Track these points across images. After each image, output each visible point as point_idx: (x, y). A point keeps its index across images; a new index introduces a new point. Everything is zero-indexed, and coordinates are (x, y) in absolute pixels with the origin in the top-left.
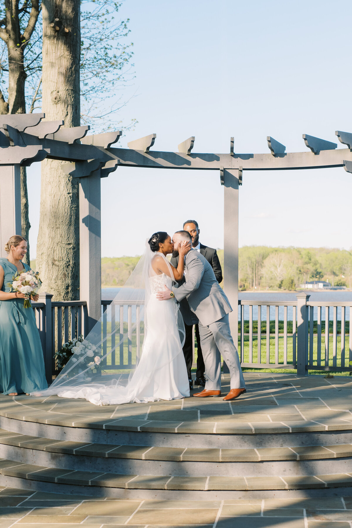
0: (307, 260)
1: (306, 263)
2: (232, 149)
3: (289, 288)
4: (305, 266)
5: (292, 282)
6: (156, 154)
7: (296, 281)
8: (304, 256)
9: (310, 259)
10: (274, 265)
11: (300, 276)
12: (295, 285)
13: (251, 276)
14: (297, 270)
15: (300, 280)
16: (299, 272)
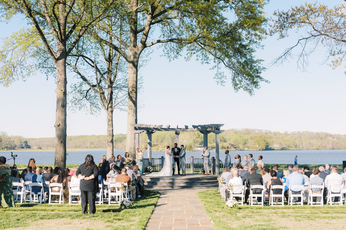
0: (197, 136)
1: (197, 138)
2: (177, 127)
3: (189, 149)
4: (197, 139)
5: (191, 147)
6: (162, 129)
7: (193, 146)
8: (196, 135)
9: (199, 136)
10: (182, 139)
11: (194, 144)
12: (192, 148)
13: (171, 144)
14: (193, 141)
15: (195, 145)
16: (194, 142)
